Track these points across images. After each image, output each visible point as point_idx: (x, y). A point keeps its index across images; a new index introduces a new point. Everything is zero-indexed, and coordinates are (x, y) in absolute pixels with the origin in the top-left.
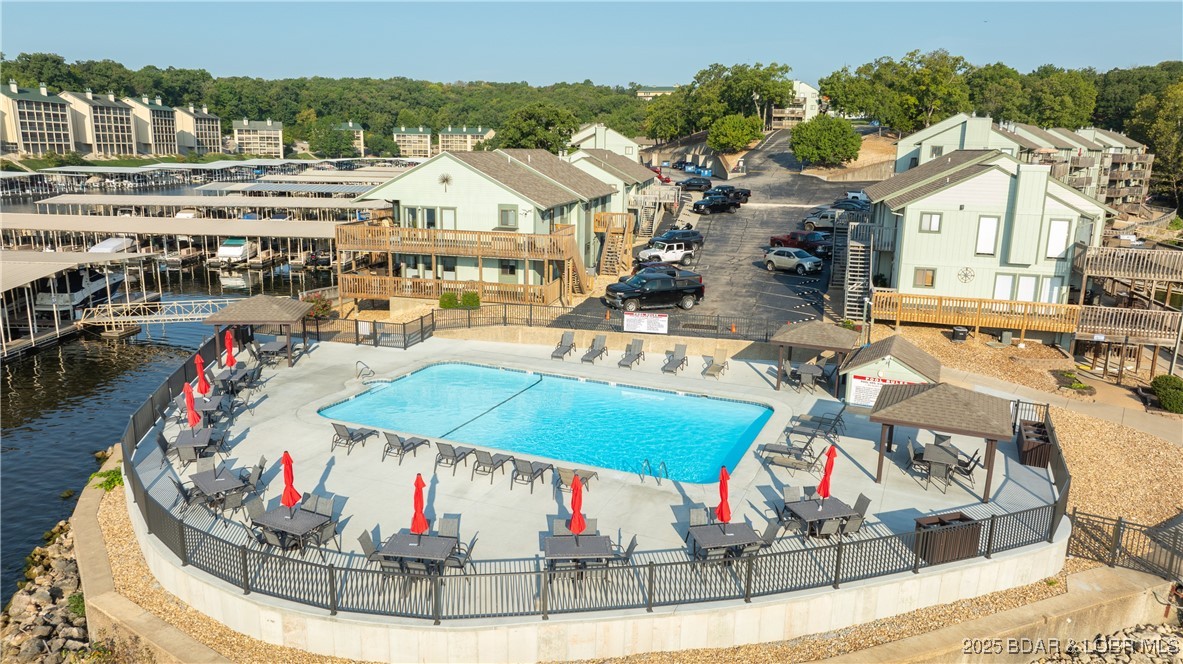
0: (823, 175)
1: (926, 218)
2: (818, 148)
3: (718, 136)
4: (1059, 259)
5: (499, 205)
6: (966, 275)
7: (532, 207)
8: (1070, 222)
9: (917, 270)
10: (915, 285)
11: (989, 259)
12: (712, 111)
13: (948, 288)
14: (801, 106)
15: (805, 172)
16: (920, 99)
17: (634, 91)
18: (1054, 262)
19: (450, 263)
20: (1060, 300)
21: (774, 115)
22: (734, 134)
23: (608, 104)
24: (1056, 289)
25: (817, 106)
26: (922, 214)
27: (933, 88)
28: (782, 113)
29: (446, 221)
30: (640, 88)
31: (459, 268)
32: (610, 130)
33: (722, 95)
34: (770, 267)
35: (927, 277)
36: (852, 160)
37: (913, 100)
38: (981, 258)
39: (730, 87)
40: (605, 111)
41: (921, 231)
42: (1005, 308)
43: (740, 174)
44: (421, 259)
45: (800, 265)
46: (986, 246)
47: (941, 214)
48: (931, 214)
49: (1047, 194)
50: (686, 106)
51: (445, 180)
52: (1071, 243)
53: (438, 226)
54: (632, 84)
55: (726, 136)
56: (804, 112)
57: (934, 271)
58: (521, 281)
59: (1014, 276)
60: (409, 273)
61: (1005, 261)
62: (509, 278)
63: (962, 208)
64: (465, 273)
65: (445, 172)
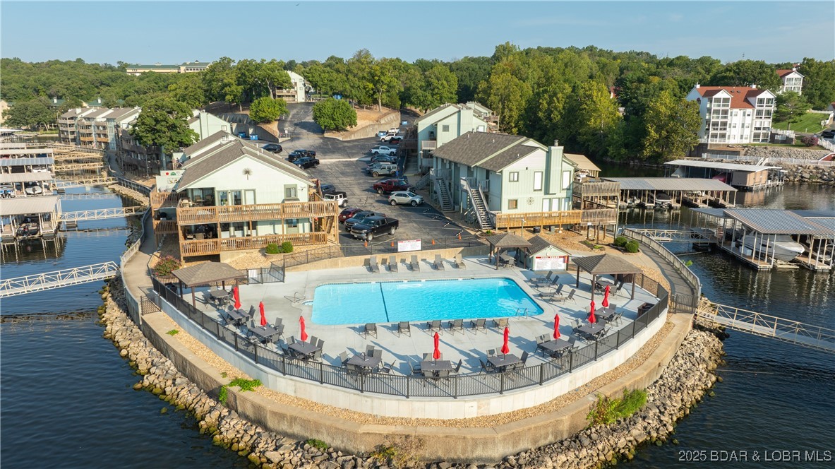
0: (339, 136)
1: (512, 175)
2: (334, 120)
3: (257, 112)
4: (567, 189)
5: (285, 185)
6: (530, 201)
7: (306, 185)
8: (570, 172)
9: (509, 201)
10: (509, 208)
11: (539, 192)
12: (233, 91)
13: (523, 209)
14: (293, 88)
15: (327, 135)
16: (375, 85)
17: (123, 67)
18: (565, 191)
19: (254, 225)
20: (569, 209)
21: (277, 94)
22: (269, 110)
23: (106, 79)
24: (567, 203)
25: (304, 88)
26: (510, 173)
27: (382, 78)
28: (282, 92)
29: (248, 200)
30: (127, 66)
31: (259, 227)
32: (210, 115)
33: (238, 79)
34: (393, 203)
35: (514, 204)
36: (353, 126)
37: (371, 86)
38: (536, 192)
39: (243, 74)
40: (104, 84)
41: (510, 181)
42: (547, 215)
43: (287, 139)
44: (232, 225)
45: (413, 201)
46: (538, 186)
47: (518, 173)
48: (514, 173)
49: (563, 161)
50: (205, 87)
51: (247, 172)
52: (572, 181)
53: (243, 203)
54: (119, 62)
55: (264, 111)
56: (296, 92)
57: (516, 201)
58: (301, 231)
59: (550, 199)
60: (224, 235)
61: (547, 192)
62: (293, 230)
63: (527, 169)
64: (264, 231)
65: (247, 167)
